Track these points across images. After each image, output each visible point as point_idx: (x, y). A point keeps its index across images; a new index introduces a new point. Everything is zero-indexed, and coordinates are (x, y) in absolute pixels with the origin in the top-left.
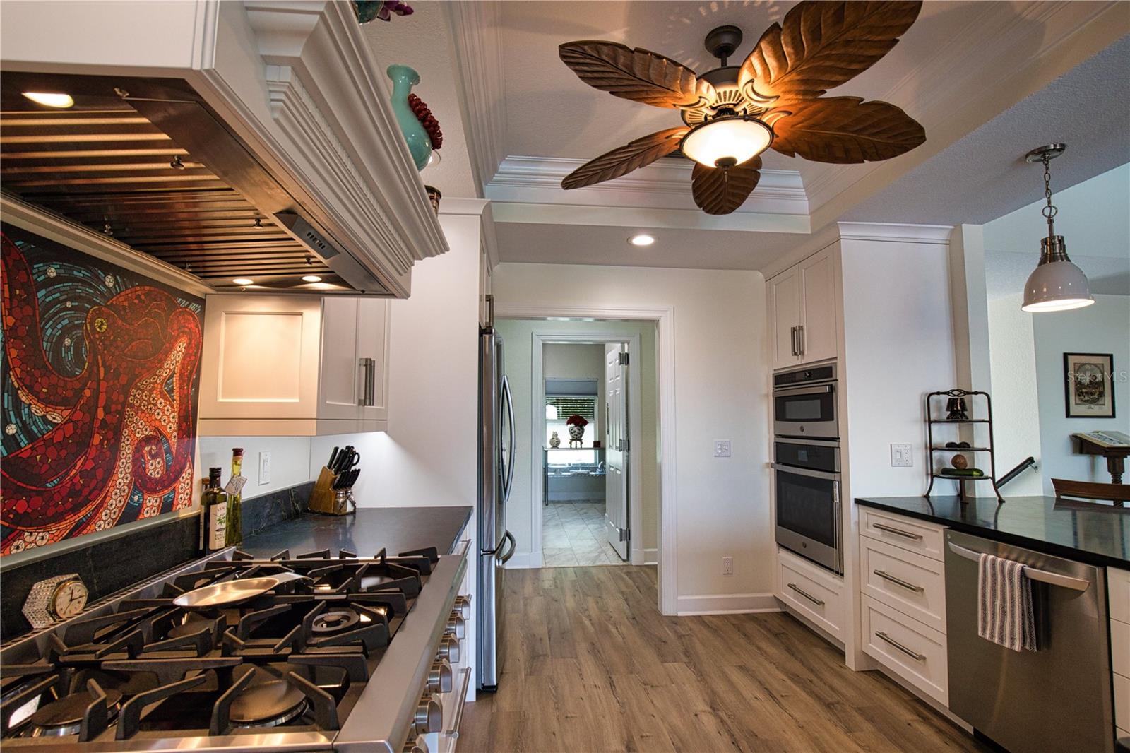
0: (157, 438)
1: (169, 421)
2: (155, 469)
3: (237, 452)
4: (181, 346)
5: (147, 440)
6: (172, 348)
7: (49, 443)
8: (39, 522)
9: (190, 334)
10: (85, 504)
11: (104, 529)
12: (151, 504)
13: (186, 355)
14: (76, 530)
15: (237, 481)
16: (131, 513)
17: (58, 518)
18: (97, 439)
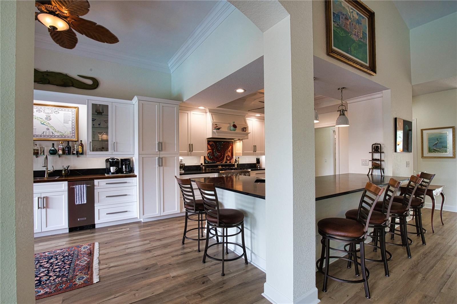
0: (229, 156)
1: (230, 154)
2: (228, 159)
3: (239, 158)
4: (231, 147)
5: (227, 156)
6: (229, 147)
7: (219, 156)
8: (219, 162)
9: (232, 145)
10: (222, 161)
11: (224, 163)
12: (228, 162)
13: (231, 148)
14: (221, 163)
15: (238, 161)
16: (226, 162)
17: (220, 162)
18: (222, 156)
